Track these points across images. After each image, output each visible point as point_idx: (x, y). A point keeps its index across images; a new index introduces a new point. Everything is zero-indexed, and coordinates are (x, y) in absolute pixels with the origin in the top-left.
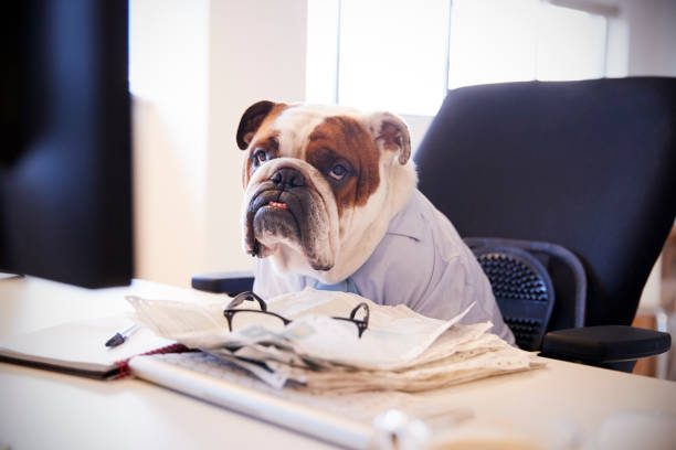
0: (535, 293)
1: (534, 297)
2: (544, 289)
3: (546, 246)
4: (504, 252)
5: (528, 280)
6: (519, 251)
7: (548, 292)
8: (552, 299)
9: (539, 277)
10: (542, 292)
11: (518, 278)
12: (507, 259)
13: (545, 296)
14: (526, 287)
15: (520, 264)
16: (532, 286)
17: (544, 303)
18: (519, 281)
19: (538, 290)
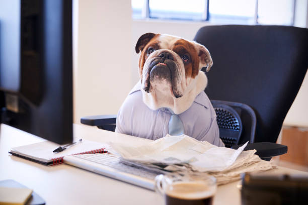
0: (234, 126)
1: (234, 128)
2: (238, 124)
3: (240, 104)
4: (221, 107)
5: (232, 120)
6: (228, 107)
7: (239, 126)
8: (241, 129)
9: (236, 119)
10: (237, 126)
11: (227, 119)
12: (222, 110)
13: (238, 128)
14: (230, 123)
15: (228, 113)
16: (233, 123)
17: (238, 130)
18: (228, 121)
19: (235, 125)
